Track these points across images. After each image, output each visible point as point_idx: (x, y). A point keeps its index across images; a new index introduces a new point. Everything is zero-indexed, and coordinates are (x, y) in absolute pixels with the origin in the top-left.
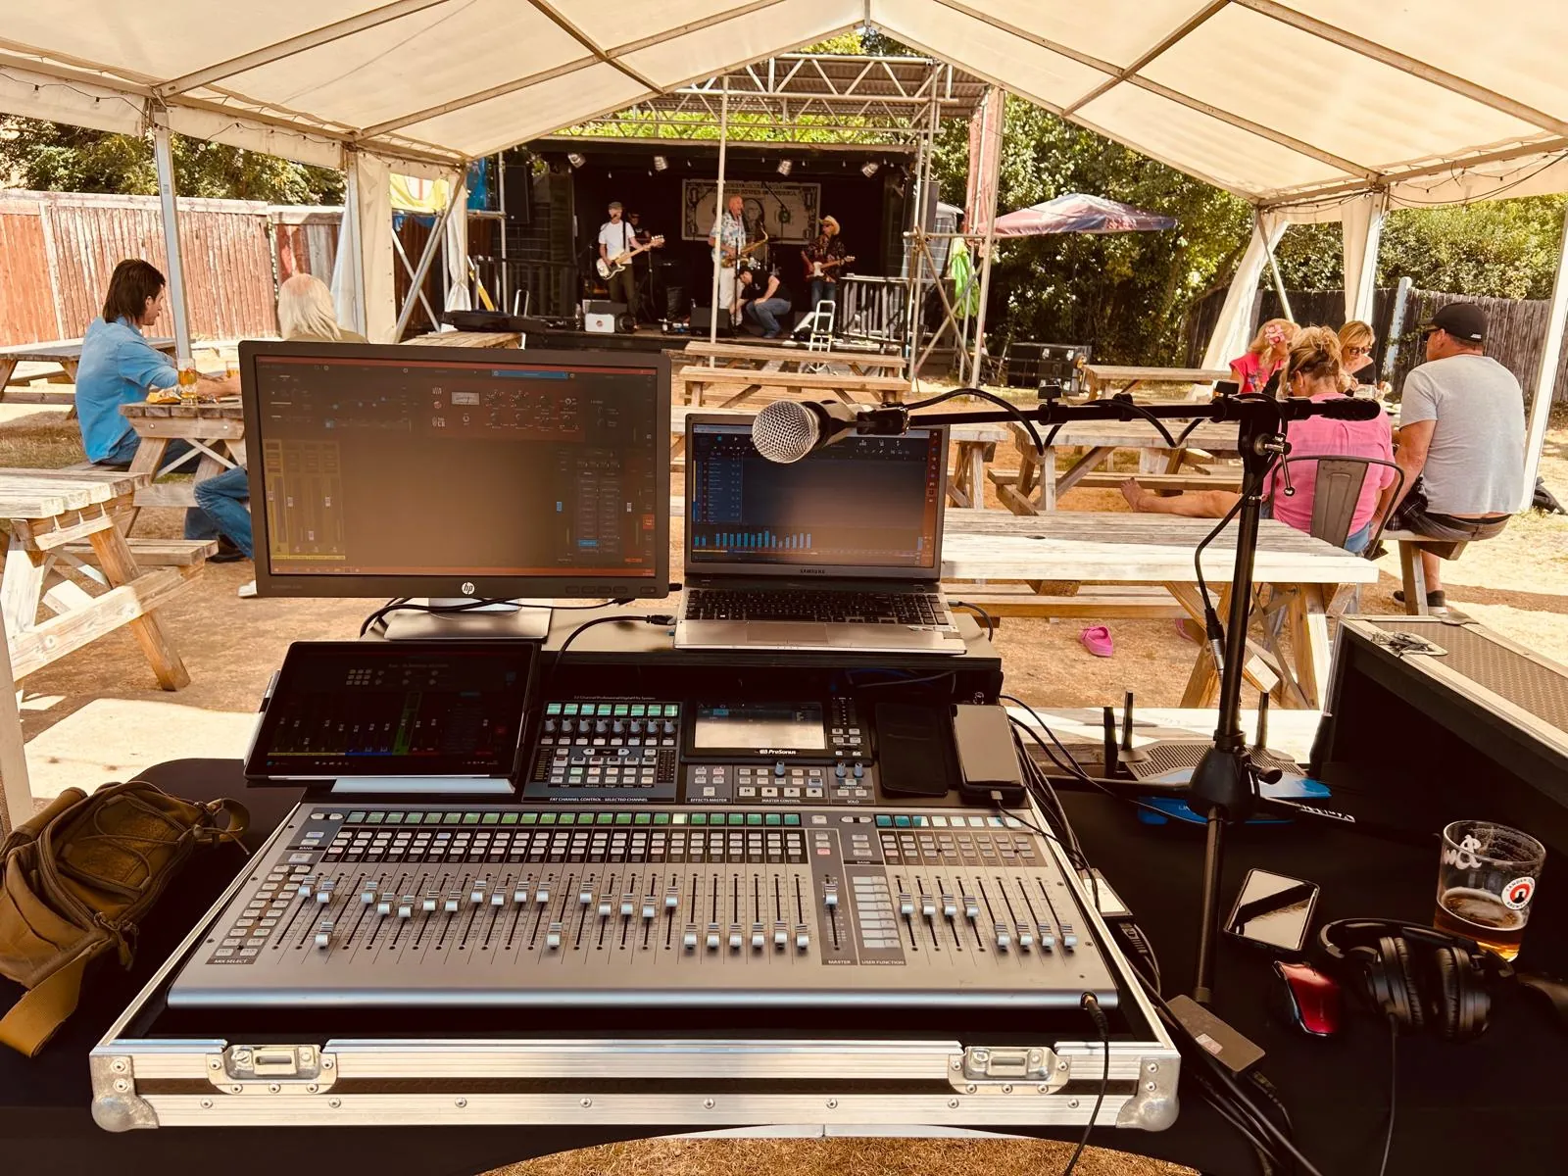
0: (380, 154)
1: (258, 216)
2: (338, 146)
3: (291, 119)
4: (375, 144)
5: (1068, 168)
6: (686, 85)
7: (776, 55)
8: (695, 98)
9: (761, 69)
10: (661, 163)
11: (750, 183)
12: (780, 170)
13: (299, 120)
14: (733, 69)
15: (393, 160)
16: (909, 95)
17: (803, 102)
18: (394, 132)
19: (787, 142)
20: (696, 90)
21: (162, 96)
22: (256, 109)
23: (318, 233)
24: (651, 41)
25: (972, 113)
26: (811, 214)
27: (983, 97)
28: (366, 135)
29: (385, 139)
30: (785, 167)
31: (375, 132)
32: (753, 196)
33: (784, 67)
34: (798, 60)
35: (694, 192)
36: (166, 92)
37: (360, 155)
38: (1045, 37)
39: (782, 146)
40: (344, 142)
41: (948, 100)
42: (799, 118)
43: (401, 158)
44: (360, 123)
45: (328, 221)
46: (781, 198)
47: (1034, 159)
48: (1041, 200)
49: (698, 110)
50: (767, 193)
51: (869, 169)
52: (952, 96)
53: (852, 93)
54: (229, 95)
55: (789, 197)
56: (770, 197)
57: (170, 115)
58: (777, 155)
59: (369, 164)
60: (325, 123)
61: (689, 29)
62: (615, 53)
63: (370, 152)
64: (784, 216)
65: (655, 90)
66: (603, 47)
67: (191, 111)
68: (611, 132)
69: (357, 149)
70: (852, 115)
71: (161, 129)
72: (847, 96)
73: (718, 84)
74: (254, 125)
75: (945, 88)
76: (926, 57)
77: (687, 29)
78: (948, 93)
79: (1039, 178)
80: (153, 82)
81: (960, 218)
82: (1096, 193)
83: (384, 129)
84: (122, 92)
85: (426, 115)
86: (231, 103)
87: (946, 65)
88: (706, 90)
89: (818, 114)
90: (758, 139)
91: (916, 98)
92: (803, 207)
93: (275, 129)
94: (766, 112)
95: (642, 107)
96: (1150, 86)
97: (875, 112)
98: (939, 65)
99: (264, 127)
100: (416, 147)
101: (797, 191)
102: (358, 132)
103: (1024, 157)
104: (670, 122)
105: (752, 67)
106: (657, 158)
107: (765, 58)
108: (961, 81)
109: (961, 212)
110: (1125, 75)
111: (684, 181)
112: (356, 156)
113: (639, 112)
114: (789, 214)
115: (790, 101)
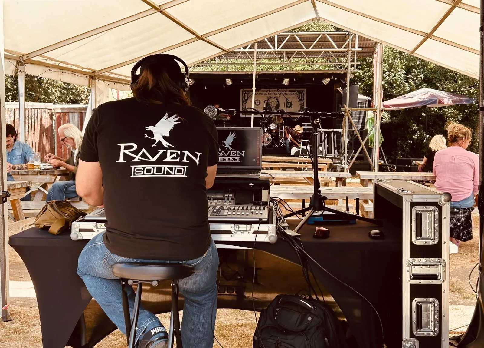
0: (104, 80)
1: (48, 109)
2: (88, 77)
3: (70, 67)
4: (103, 76)
5: (421, 77)
6: (238, 47)
7: (278, 33)
8: (244, 53)
9: (271, 40)
10: (229, 82)
11: (272, 90)
12: (284, 83)
13: (74, 67)
14: (259, 40)
15: (110, 83)
16: (339, 48)
17: (293, 53)
18: (111, 71)
19: (287, 71)
20: (242, 50)
21: (23, 60)
22: (57, 64)
23: (74, 116)
24: (220, 31)
25: (373, 54)
26: (302, 103)
27: (376, 47)
28: (99, 73)
29: (107, 74)
30: (286, 82)
31: (103, 71)
32: (274, 96)
33: (281, 38)
34: (288, 35)
35: (246, 95)
36: (25, 58)
37: (97, 81)
38: (391, 22)
39: (284, 72)
40: (90, 76)
41: (357, 49)
42: (292, 60)
43: (113, 82)
44: (97, 68)
45: (79, 111)
46: (286, 96)
47: (404, 74)
48: (409, 92)
49: (246, 58)
50: (280, 94)
51: (326, 81)
52: (359, 47)
53: (312, 48)
54: (48, 58)
55: (291, 96)
56: (281, 96)
57: (25, 67)
58: (283, 76)
59: (100, 84)
60: (83, 68)
61: (236, 25)
62: (205, 36)
63: (101, 80)
64: (289, 104)
65: (224, 50)
66: (200, 34)
67: (33, 66)
68: (206, 70)
69: (95, 79)
70: (315, 57)
71: (22, 72)
72: (310, 50)
73: (252, 47)
74: (56, 70)
75: (355, 44)
76: (345, 31)
77: (235, 25)
78: (357, 46)
79: (408, 82)
80: (22, 54)
81: (370, 102)
82: (437, 88)
83: (107, 70)
84: (9, 59)
85: (125, 64)
86: (49, 62)
87: (355, 34)
88: (247, 50)
89: (301, 58)
90: (275, 70)
91: (342, 49)
92: (298, 100)
93: (64, 71)
94: (276, 58)
95: (220, 58)
96: (440, 40)
97: (326, 56)
98: (351, 35)
99: (60, 70)
100: (120, 77)
101: (294, 93)
102: (97, 72)
103: (399, 73)
104: (233, 64)
105: (267, 39)
106: (227, 80)
107: (273, 35)
108: (362, 41)
109: (370, 99)
110: (428, 36)
111: (241, 90)
112: (95, 81)
113: (219, 60)
114: (291, 103)
115: (287, 53)
